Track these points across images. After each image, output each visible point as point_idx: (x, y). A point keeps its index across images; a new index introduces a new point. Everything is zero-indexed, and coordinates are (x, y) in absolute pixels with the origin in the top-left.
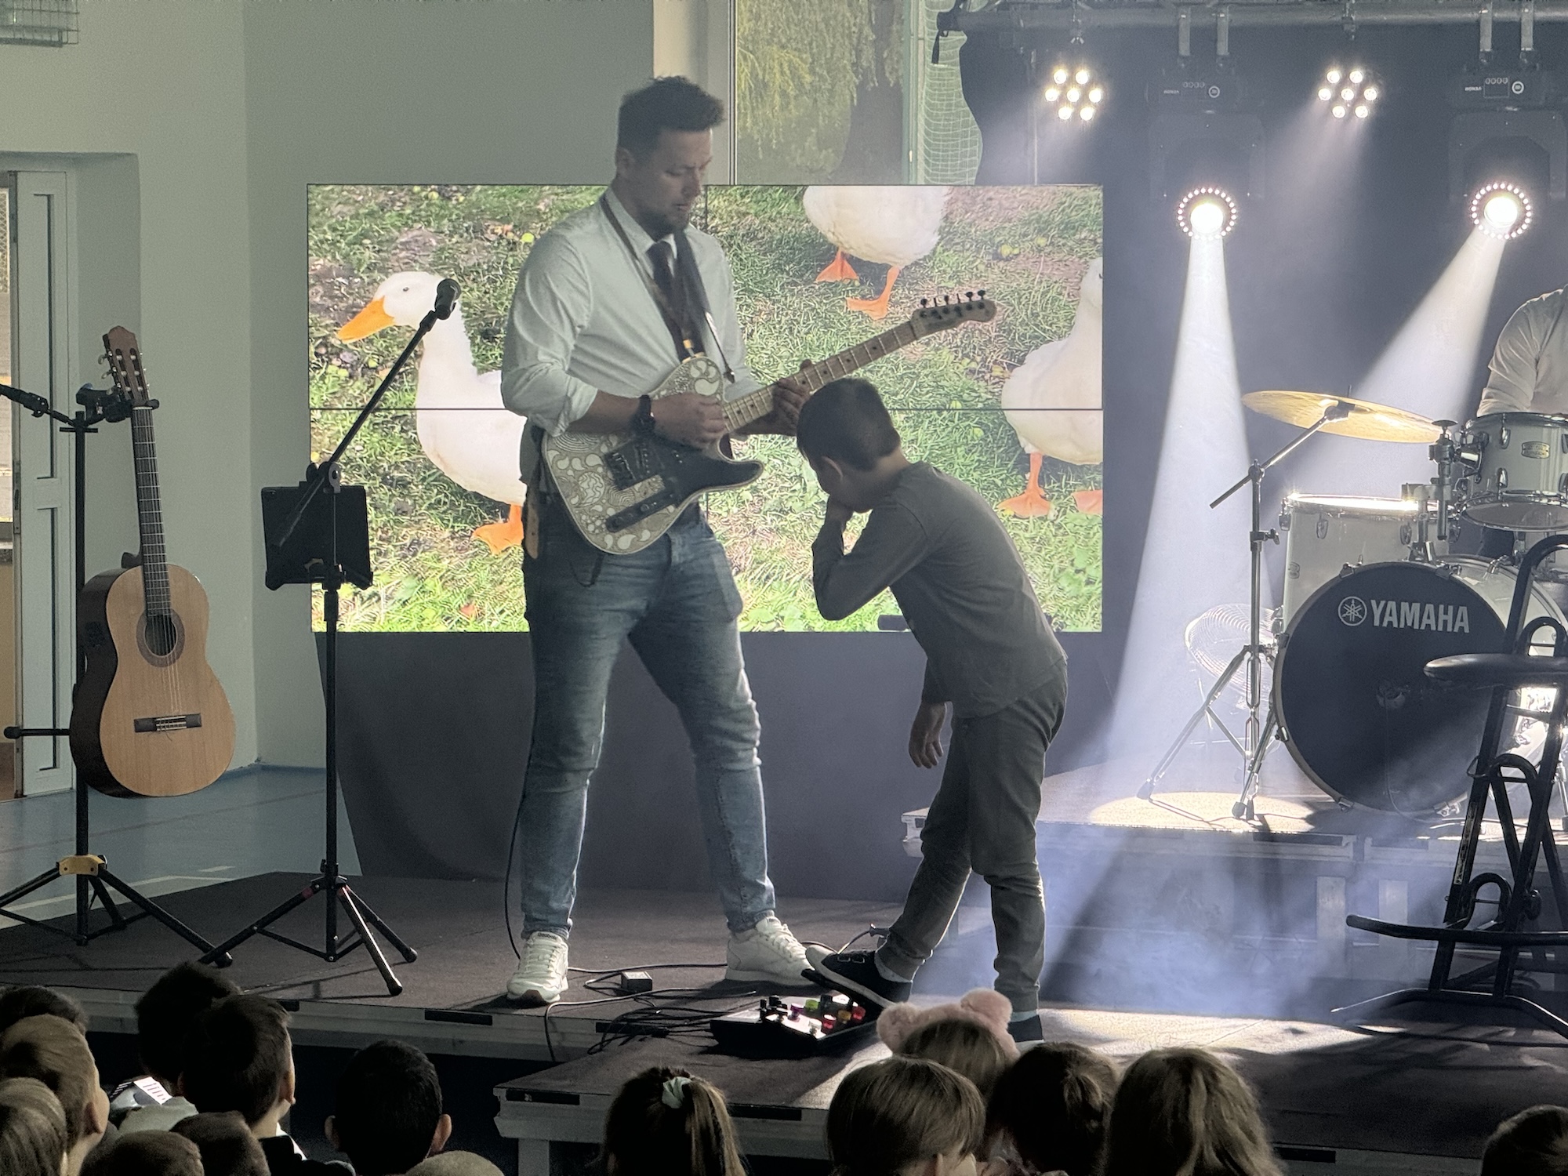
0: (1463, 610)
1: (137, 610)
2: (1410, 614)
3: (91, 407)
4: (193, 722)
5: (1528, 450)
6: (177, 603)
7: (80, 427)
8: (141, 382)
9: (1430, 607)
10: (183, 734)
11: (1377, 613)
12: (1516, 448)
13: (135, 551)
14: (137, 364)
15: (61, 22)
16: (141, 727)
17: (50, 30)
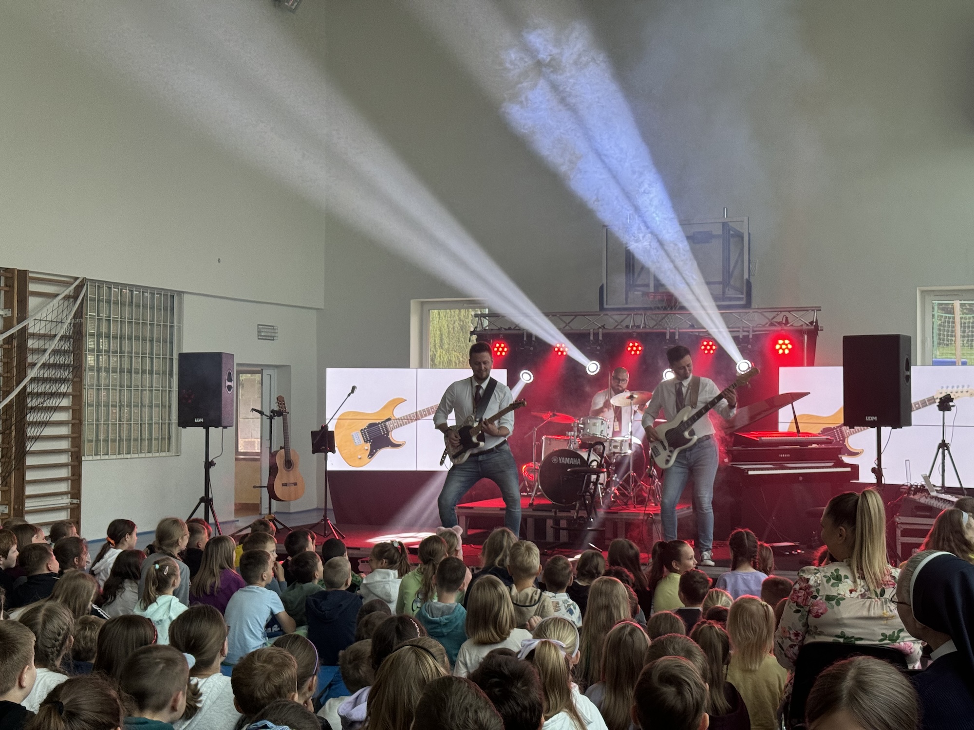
0: (579, 459)
1: (283, 460)
2: (567, 461)
3: (274, 414)
4: (295, 484)
5: (594, 424)
6: (292, 457)
7: (271, 418)
8: (285, 408)
9: (572, 459)
10: (293, 487)
11: (560, 460)
12: (591, 424)
13: (283, 446)
14: (284, 404)
15: (273, 335)
16: (285, 485)
17: (271, 336)
